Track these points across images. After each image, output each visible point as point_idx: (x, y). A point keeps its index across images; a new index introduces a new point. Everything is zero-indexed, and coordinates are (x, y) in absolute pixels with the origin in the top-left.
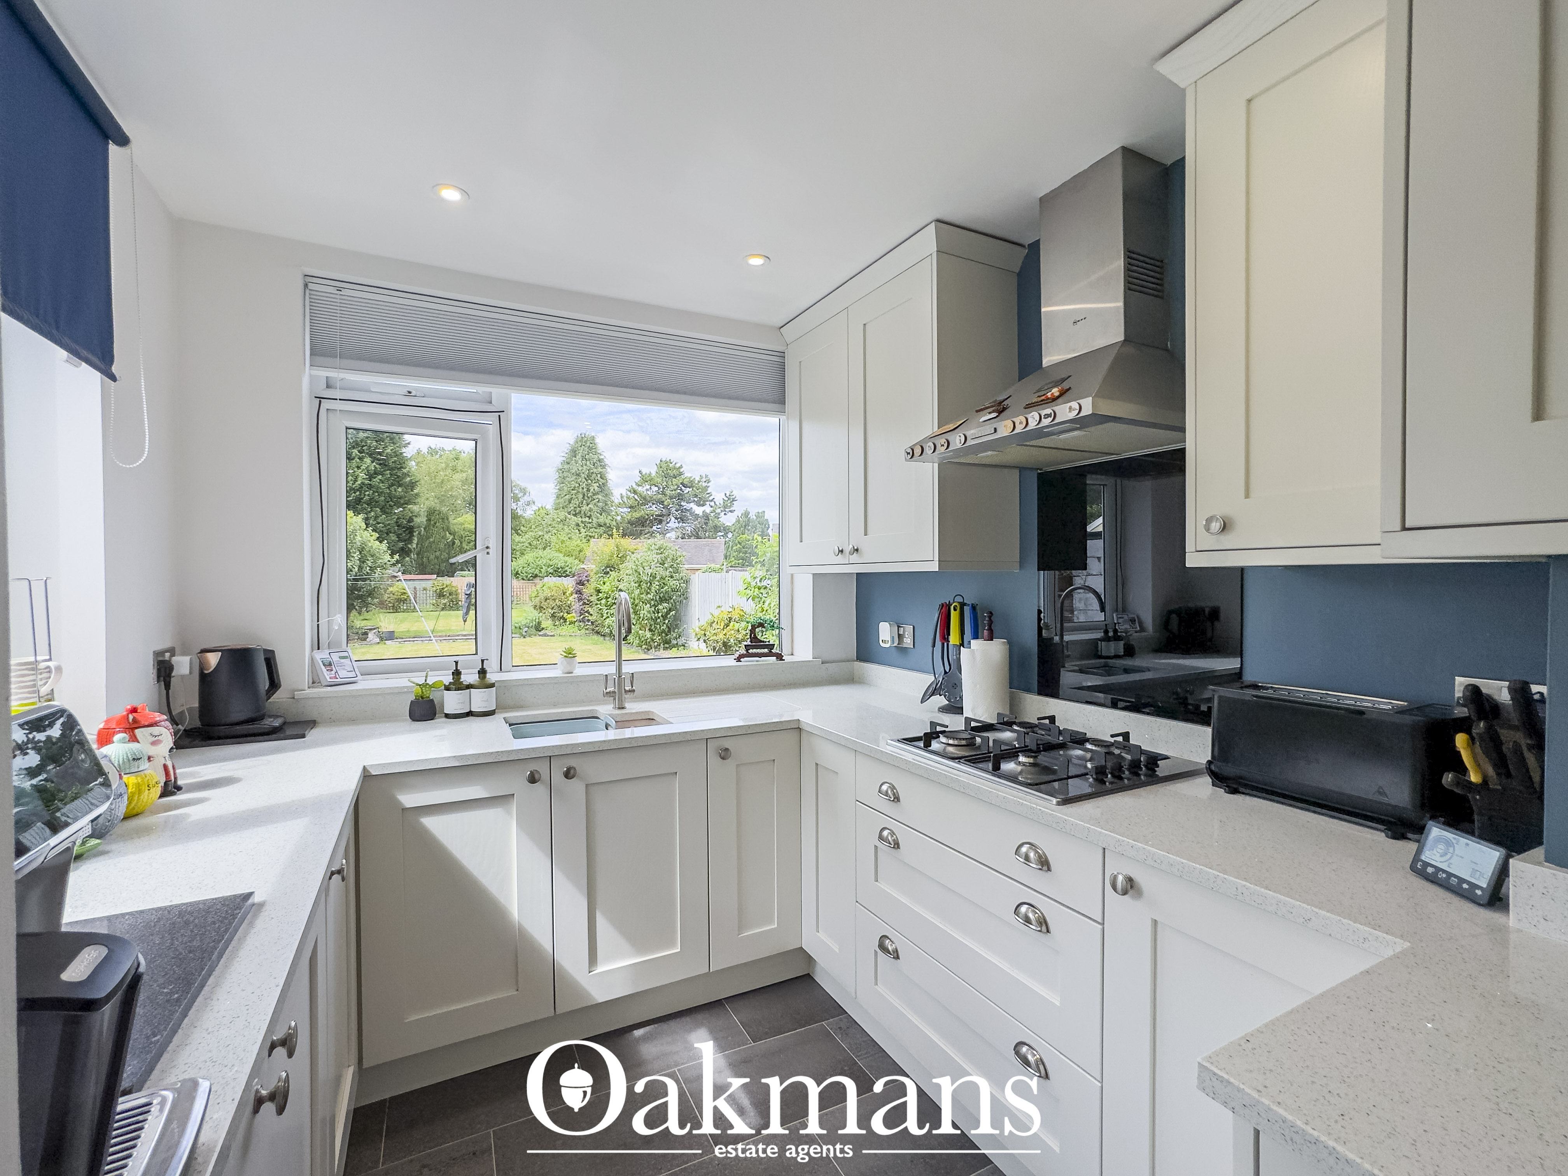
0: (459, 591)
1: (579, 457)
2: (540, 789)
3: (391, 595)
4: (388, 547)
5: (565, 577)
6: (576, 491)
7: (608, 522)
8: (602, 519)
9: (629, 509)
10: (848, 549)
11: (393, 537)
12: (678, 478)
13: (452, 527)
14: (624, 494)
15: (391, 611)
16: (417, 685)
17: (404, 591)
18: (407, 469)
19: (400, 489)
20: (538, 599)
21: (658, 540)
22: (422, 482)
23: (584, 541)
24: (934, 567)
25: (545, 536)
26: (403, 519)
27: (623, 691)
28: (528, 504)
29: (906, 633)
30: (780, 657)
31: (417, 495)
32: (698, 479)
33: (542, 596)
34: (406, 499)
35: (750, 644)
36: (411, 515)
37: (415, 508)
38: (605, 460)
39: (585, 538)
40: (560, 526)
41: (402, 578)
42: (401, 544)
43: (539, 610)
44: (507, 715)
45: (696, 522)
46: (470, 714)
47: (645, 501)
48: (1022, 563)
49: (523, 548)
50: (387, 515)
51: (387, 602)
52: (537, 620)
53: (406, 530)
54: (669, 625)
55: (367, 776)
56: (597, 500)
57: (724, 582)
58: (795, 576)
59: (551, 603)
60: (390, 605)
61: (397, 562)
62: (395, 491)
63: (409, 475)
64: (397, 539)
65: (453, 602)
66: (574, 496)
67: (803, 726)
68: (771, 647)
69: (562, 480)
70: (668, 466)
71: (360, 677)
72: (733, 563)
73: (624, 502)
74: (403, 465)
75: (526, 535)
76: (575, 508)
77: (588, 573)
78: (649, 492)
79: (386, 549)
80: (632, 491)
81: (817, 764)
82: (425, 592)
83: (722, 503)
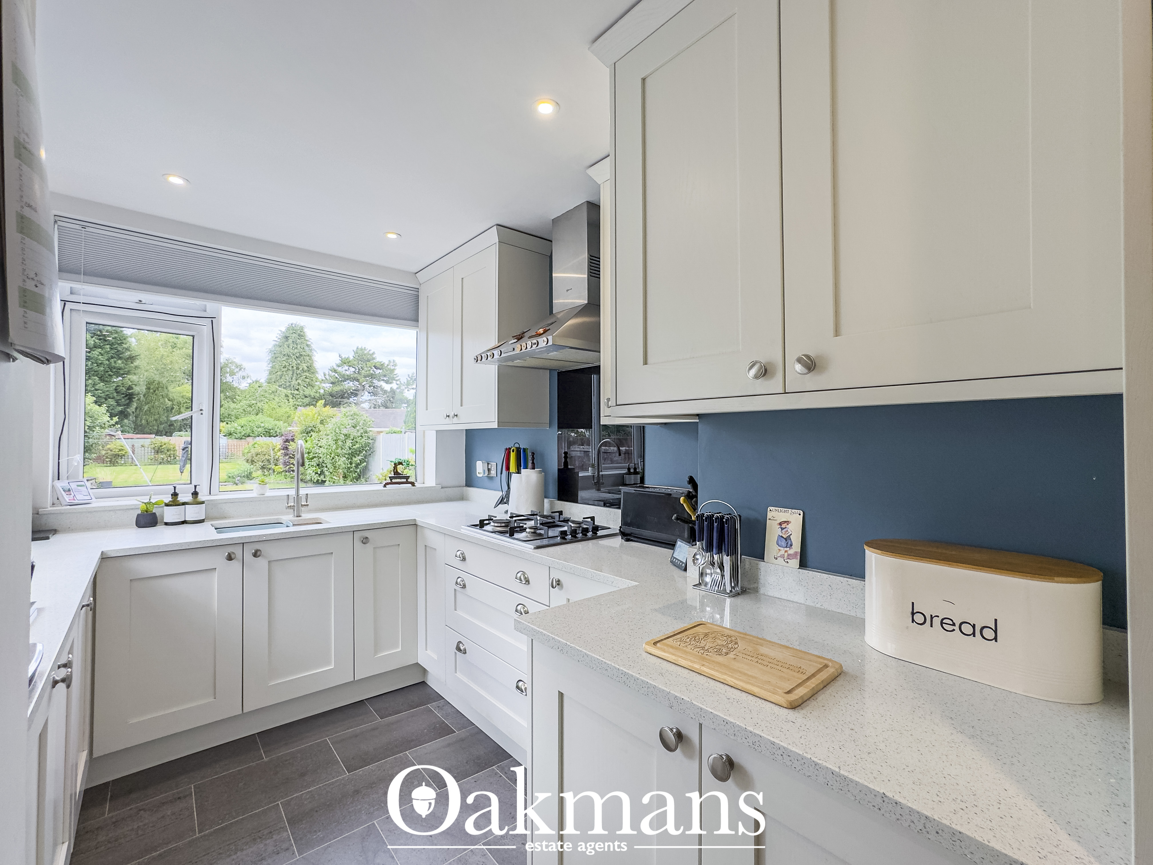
0: (177, 448)
1: (290, 341)
2: (235, 565)
3: (109, 451)
4: (107, 411)
5: (274, 437)
6: (286, 369)
7: (312, 394)
8: (307, 392)
9: (331, 385)
10: (452, 415)
11: (112, 402)
12: (371, 362)
13: (170, 394)
14: (327, 373)
15: (109, 464)
16: (143, 503)
17: (122, 448)
18: (128, 345)
19: (120, 362)
20: (249, 454)
21: (354, 409)
22: (142, 356)
23: (293, 408)
24: (495, 425)
25: (258, 404)
26: (123, 386)
27: (300, 505)
28: (244, 378)
29: (493, 468)
30: (413, 484)
31: (136, 367)
32: (387, 363)
33: (253, 451)
34: (126, 370)
35: (393, 476)
36: (131, 384)
37: (134, 378)
38: (312, 345)
39: (293, 406)
40: (271, 396)
41: (121, 437)
42: (120, 408)
43: (250, 463)
44: (213, 522)
45: (385, 396)
46: (184, 522)
47: (346, 378)
48: (551, 424)
49: (237, 413)
50: (106, 383)
51: (104, 457)
52: (249, 471)
53: (126, 396)
54: (359, 473)
55: (104, 558)
56: (305, 377)
57: (402, 441)
58: (426, 431)
59: (262, 457)
60: (107, 460)
61: (117, 423)
62: (115, 362)
63: (129, 350)
64: (116, 404)
65: (170, 457)
66: (284, 373)
67: (419, 523)
68: (407, 478)
69: (274, 359)
70: (363, 352)
71: (94, 500)
72: (411, 427)
73: (327, 379)
74: (124, 341)
75: (241, 403)
76: (285, 382)
77: (293, 434)
78: (347, 372)
79: (105, 412)
80: (333, 371)
81: (426, 546)
82: (143, 448)
83: (406, 382)
